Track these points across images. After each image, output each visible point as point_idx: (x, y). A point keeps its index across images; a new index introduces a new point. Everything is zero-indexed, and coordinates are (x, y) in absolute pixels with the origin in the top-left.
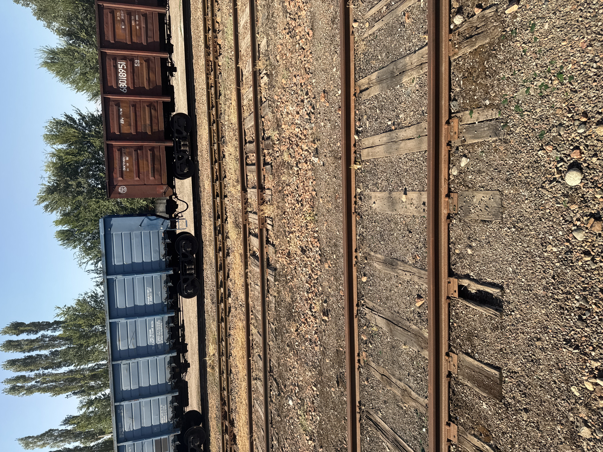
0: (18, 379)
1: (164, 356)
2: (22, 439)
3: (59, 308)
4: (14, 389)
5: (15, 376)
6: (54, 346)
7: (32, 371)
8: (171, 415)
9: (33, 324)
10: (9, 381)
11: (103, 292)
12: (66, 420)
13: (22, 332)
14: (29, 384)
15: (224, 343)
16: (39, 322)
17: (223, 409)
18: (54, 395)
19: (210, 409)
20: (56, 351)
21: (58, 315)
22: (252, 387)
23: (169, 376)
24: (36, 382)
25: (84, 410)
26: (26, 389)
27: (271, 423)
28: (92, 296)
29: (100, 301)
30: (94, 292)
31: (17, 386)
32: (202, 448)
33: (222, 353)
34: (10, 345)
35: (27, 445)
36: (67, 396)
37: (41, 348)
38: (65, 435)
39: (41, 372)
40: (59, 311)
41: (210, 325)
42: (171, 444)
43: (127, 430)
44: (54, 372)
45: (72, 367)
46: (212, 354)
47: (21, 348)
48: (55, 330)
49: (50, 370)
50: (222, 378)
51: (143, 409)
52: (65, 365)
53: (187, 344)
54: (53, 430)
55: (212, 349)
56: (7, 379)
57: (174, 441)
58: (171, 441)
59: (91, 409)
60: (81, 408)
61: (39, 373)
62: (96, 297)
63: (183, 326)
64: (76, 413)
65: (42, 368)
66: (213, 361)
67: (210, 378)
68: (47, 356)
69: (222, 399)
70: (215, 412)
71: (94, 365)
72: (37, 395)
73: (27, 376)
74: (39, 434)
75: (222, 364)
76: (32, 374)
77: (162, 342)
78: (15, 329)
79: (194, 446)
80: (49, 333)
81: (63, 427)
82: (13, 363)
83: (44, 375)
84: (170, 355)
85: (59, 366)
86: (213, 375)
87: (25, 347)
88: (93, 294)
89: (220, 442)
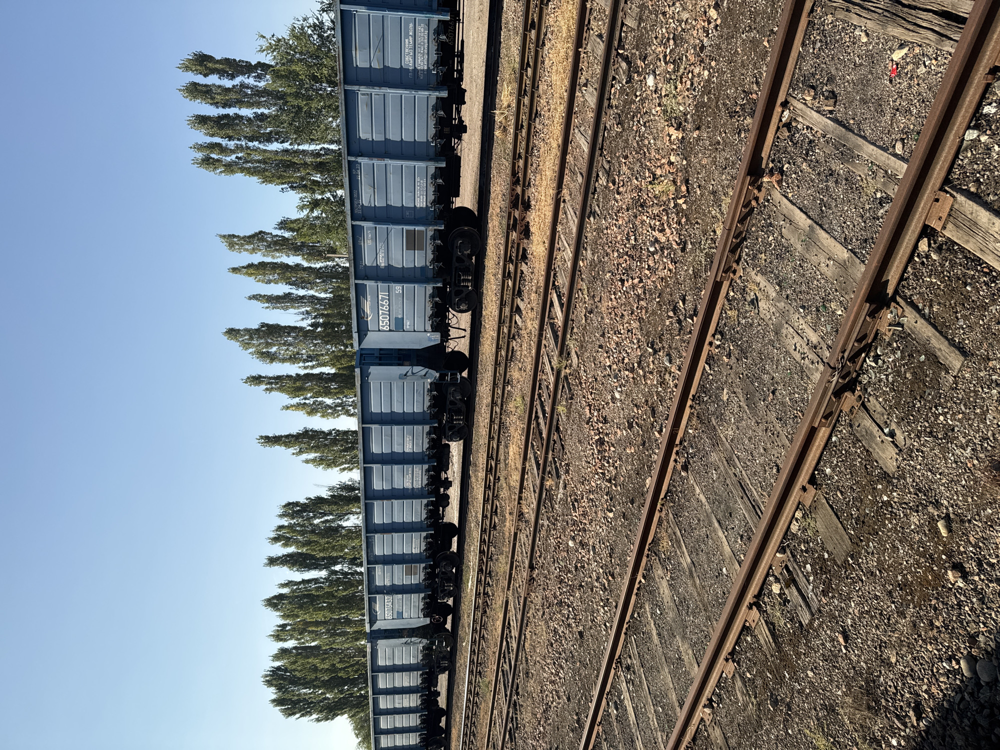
0: (213, 147)
1: (427, 93)
2: (224, 236)
3: (264, 37)
4: (207, 162)
5: (208, 142)
6: (259, 105)
7: (230, 138)
8: (431, 197)
9: (227, 61)
10: (200, 147)
11: (332, 21)
12: (281, 223)
13: (213, 71)
14: (228, 159)
15: (530, 71)
16: (235, 60)
17: (513, 190)
18: (263, 182)
19: (491, 201)
20: (262, 114)
21: (262, 51)
22: (576, 104)
23: (432, 131)
24: (237, 157)
25: (306, 212)
26: (225, 165)
27: (601, 149)
28: (315, 25)
29: (328, 37)
30: (318, 19)
31: (211, 158)
32: (473, 261)
33: (525, 90)
34: (195, 90)
35: (231, 246)
36: (282, 189)
37: (239, 103)
38: (281, 244)
39: (243, 143)
40: (265, 44)
41: (508, 48)
42: (429, 241)
43: (365, 203)
44: (261, 146)
45: (287, 145)
46: (505, 104)
47: (213, 98)
48: (259, 77)
49: (256, 143)
50: (520, 137)
51: (391, 178)
52: (277, 140)
53: (465, 91)
54: (264, 233)
55: (506, 95)
56: (197, 144)
57: (433, 238)
58: (429, 237)
59: (315, 214)
60: (302, 208)
61: (241, 145)
62: (321, 28)
63: (461, 55)
64: (295, 215)
65: (245, 137)
66: (506, 118)
67: (497, 150)
68: (250, 119)
69: (514, 173)
70: (499, 205)
71: (318, 147)
72: (239, 177)
73: (224, 145)
74: (248, 234)
75: (522, 111)
76: (232, 144)
77: (426, 68)
78: (201, 65)
79: (463, 254)
80: (251, 81)
81: (279, 232)
82: (202, 120)
83: (248, 148)
84: (437, 94)
85: (269, 139)
86: (503, 141)
87: (218, 98)
88: (317, 22)
89: (502, 248)
